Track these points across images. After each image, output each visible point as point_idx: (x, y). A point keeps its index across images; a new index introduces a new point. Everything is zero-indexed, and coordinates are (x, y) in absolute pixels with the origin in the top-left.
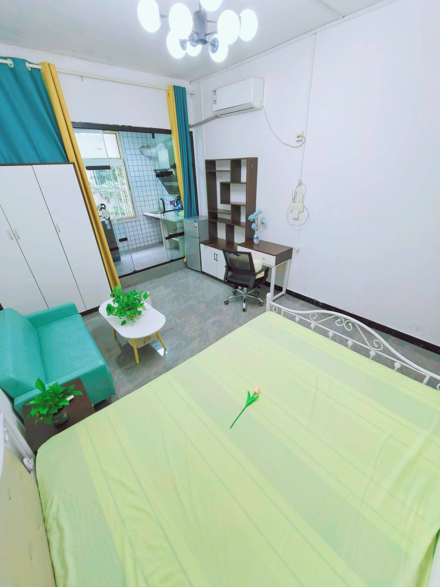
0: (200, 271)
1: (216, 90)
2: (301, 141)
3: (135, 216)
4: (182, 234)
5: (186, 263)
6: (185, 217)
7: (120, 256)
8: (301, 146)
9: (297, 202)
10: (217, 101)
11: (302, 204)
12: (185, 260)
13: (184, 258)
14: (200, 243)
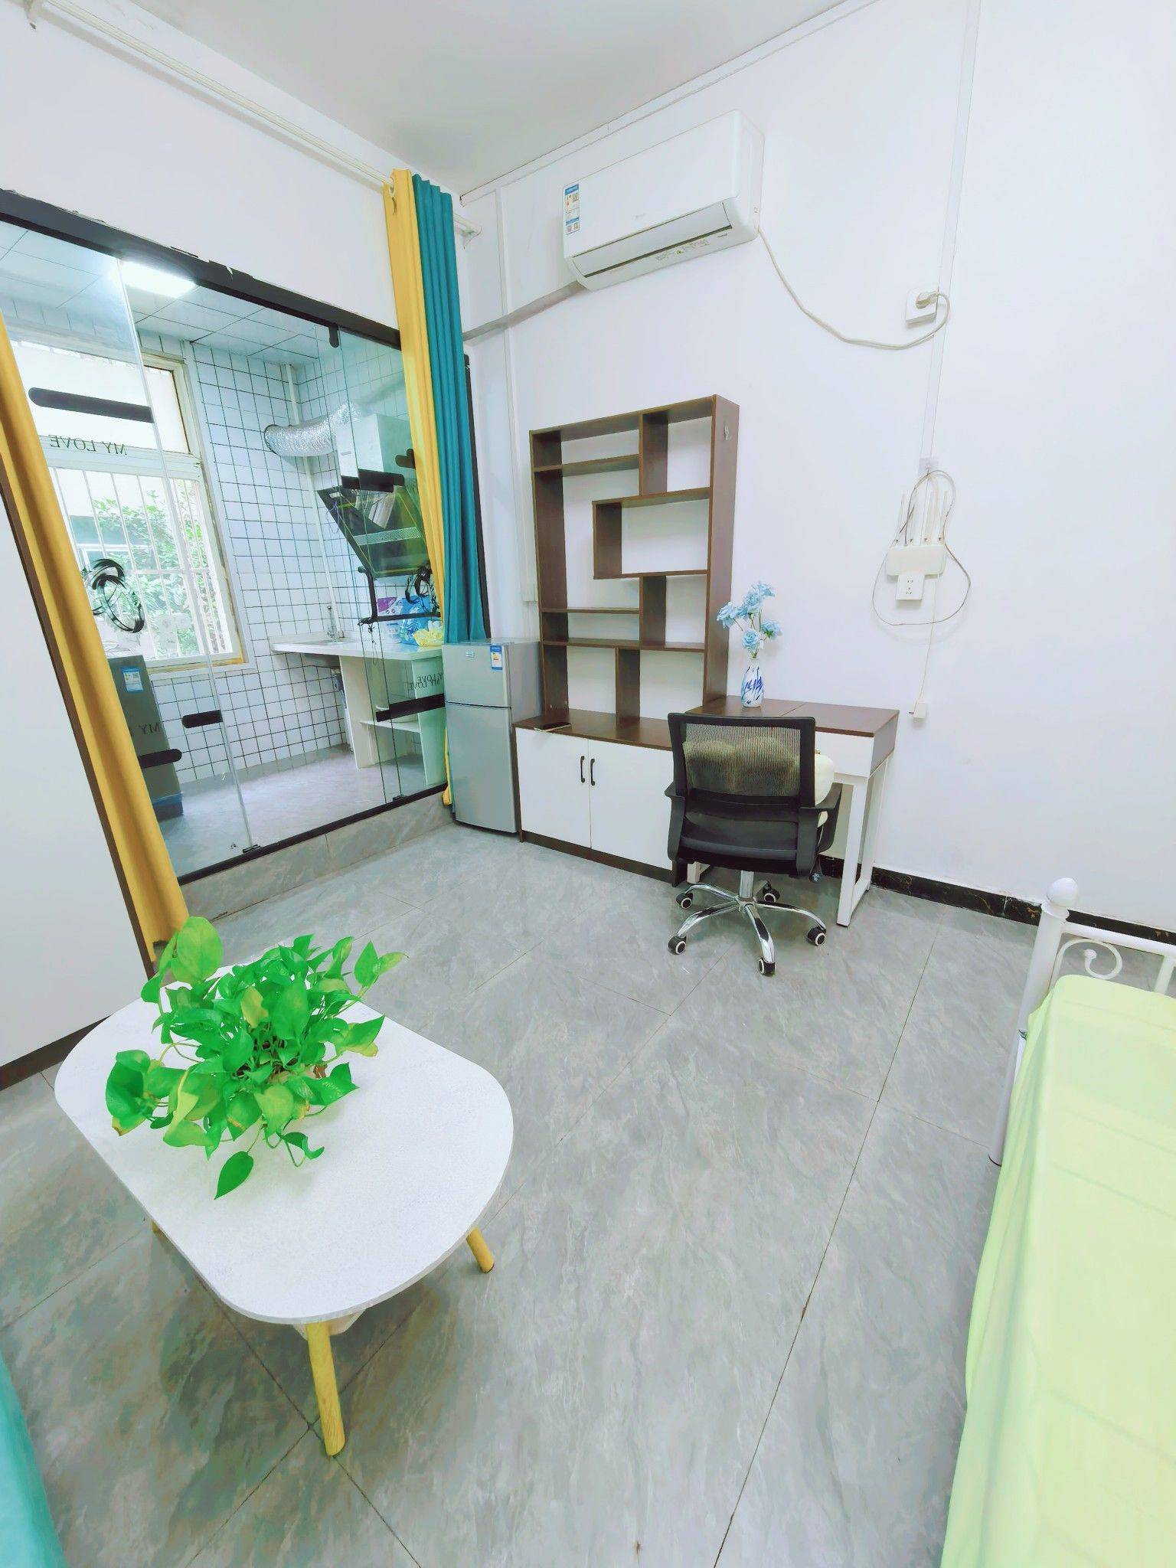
0: (513, 830)
1: (578, 185)
2: (931, 318)
3: (239, 655)
4: (436, 702)
5: (450, 806)
6: (448, 641)
7: (180, 796)
8: (931, 336)
9: (917, 539)
10: (581, 222)
11: (940, 545)
12: (447, 796)
13: (442, 787)
14: (514, 727)
